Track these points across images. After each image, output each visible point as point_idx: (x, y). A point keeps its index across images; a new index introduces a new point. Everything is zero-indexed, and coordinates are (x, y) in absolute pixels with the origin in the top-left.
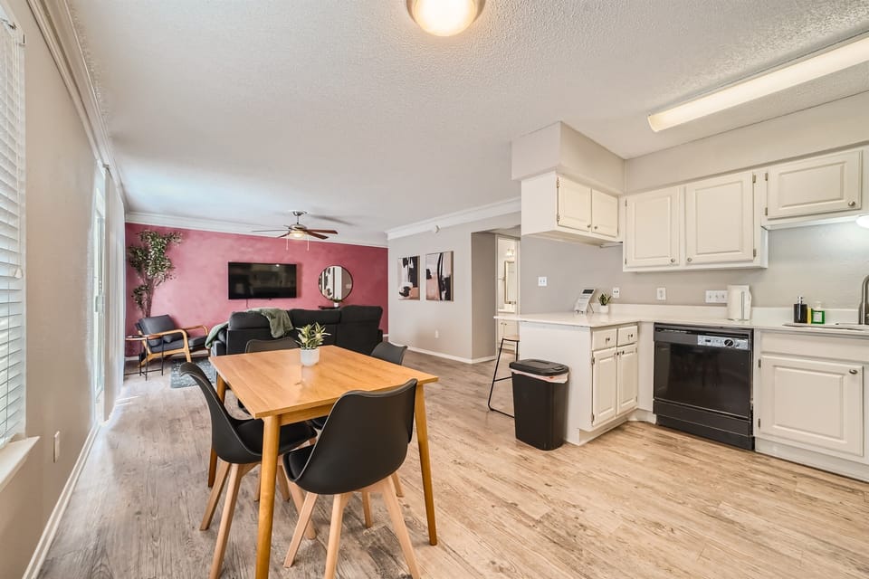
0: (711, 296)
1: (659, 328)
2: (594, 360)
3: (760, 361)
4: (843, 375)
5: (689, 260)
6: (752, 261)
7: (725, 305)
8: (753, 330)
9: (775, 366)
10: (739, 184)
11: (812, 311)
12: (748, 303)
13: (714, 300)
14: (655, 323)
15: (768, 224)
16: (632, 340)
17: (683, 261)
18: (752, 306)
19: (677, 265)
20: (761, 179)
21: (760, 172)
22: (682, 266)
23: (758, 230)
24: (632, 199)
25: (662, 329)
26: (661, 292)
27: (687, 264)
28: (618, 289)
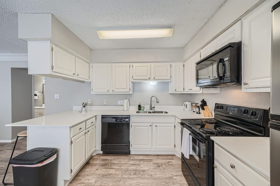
0: (119, 103)
1: (103, 117)
2: (72, 143)
3: (131, 125)
4: (149, 127)
5: (113, 91)
6: (129, 92)
7: (123, 105)
8: (130, 116)
9: (135, 126)
10: (126, 67)
11: (142, 107)
12: (128, 105)
13: (120, 104)
14: (102, 115)
15: (133, 81)
16: (93, 124)
17: (111, 91)
18: (129, 105)
19: (109, 92)
20: (131, 67)
21: (131, 64)
22: (111, 93)
23: (131, 82)
24: (95, 65)
25: (104, 117)
26: (105, 101)
27: (112, 92)
28: (90, 100)
